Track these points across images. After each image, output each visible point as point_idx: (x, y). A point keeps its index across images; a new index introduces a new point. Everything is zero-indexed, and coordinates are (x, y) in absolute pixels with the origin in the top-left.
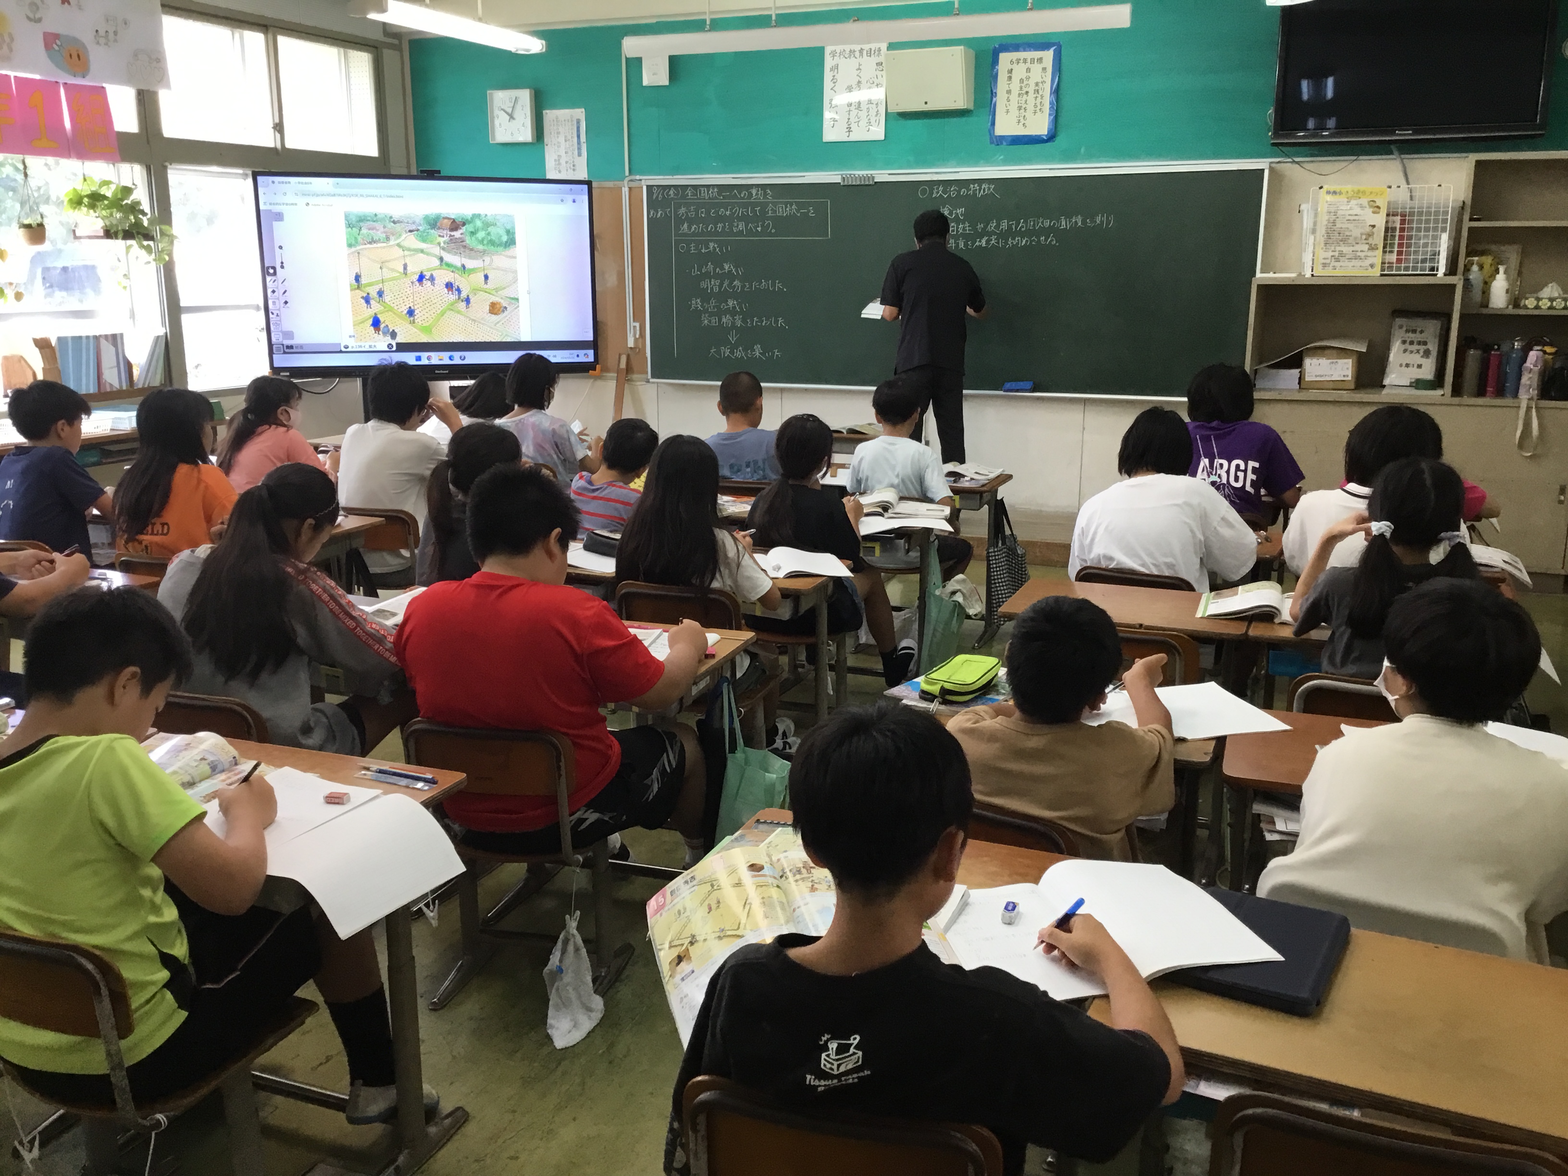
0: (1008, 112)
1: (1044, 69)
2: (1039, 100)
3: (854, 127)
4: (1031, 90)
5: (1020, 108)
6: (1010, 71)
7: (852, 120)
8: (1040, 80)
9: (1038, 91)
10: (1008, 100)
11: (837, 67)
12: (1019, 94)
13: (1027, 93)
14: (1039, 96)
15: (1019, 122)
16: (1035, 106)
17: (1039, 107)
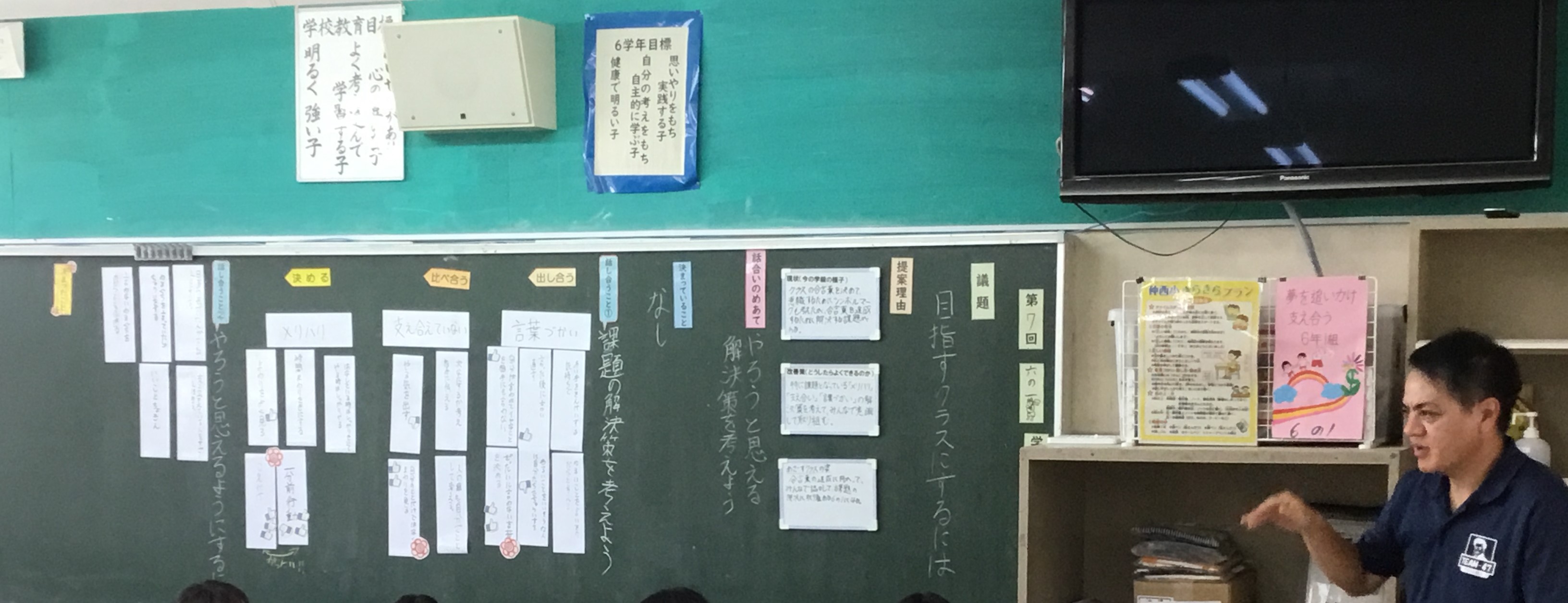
0: (615, 133)
1: (674, 59)
2: (667, 114)
3: (350, 155)
4: (653, 94)
5: (635, 127)
6: (617, 62)
7: (347, 144)
8: (667, 79)
9: (665, 98)
10: (615, 113)
11: (317, 49)
12: (633, 104)
13: (646, 101)
14: (667, 106)
15: (635, 152)
16: (662, 125)
17: (668, 127)
